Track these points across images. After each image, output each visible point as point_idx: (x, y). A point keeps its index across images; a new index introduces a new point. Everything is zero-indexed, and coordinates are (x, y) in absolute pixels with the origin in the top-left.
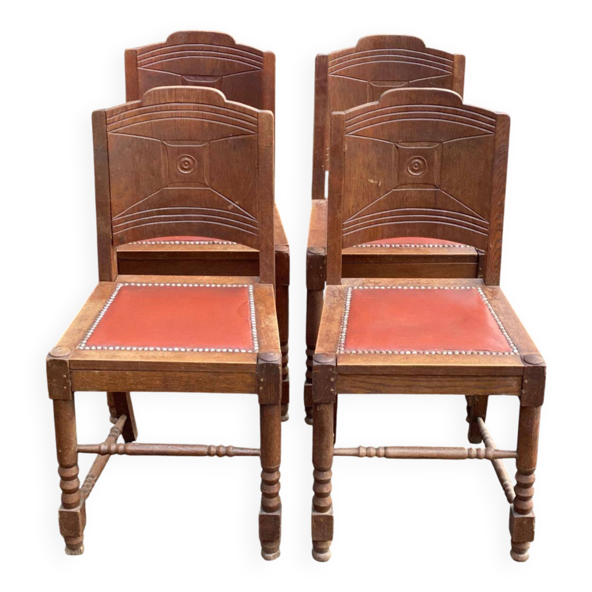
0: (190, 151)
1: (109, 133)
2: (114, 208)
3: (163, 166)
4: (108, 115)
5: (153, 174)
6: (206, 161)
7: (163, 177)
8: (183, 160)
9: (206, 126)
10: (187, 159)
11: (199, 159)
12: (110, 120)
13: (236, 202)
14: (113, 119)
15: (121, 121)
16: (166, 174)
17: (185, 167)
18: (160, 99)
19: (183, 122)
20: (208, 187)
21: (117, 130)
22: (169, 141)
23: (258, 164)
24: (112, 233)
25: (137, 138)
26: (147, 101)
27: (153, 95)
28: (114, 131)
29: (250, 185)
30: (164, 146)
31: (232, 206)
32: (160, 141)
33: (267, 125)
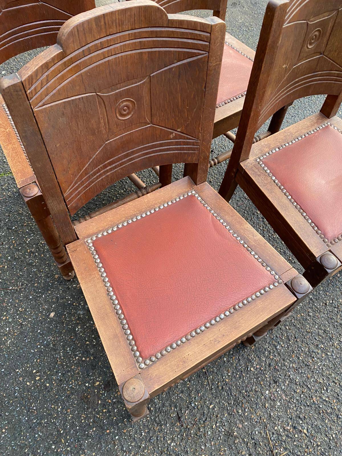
0: (128, 93)
1: (35, 110)
2: (63, 186)
3: (102, 121)
4: (27, 86)
5: (94, 134)
6: (146, 99)
7: (104, 132)
8: (122, 105)
9: (145, 57)
10: (125, 103)
11: (139, 99)
12: (31, 92)
13: (179, 130)
14: (35, 89)
15: (45, 87)
16: (106, 128)
17: (125, 113)
18: (86, 38)
19: (118, 60)
20: (149, 124)
21: (43, 101)
22: (104, 91)
23: (205, 88)
24: (67, 206)
25: (69, 101)
26: (71, 45)
27: (76, 33)
28: (40, 104)
29: (195, 110)
30: (100, 98)
31: (174, 134)
32: (95, 94)
33: (219, 39)
